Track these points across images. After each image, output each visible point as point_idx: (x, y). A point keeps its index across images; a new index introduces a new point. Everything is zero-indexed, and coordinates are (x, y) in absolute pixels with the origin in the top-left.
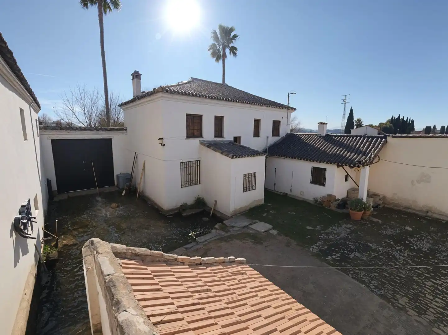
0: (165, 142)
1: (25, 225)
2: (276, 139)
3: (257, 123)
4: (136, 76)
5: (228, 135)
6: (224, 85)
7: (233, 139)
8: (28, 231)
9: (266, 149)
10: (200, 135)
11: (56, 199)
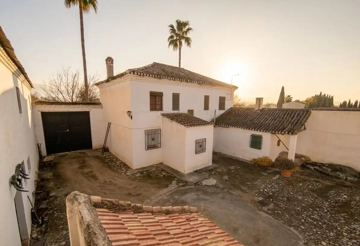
0: (132, 114)
1: (20, 181)
2: (222, 112)
3: (207, 98)
4: (109, 61)
5: (183, 109)
6: (179, 69)
7: (187, 112)
8: (22, 186)
9: (214, 120)
10: (161, 109)
11: (45, 160)
